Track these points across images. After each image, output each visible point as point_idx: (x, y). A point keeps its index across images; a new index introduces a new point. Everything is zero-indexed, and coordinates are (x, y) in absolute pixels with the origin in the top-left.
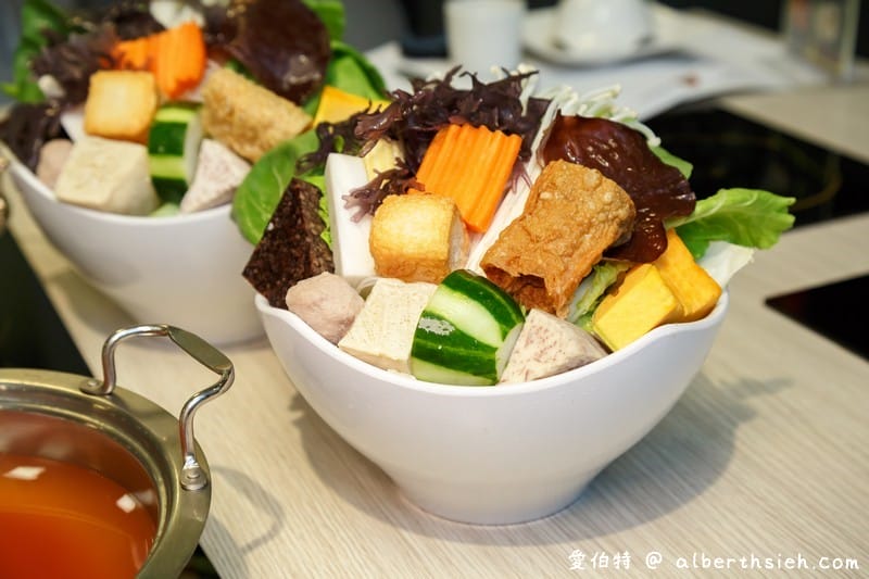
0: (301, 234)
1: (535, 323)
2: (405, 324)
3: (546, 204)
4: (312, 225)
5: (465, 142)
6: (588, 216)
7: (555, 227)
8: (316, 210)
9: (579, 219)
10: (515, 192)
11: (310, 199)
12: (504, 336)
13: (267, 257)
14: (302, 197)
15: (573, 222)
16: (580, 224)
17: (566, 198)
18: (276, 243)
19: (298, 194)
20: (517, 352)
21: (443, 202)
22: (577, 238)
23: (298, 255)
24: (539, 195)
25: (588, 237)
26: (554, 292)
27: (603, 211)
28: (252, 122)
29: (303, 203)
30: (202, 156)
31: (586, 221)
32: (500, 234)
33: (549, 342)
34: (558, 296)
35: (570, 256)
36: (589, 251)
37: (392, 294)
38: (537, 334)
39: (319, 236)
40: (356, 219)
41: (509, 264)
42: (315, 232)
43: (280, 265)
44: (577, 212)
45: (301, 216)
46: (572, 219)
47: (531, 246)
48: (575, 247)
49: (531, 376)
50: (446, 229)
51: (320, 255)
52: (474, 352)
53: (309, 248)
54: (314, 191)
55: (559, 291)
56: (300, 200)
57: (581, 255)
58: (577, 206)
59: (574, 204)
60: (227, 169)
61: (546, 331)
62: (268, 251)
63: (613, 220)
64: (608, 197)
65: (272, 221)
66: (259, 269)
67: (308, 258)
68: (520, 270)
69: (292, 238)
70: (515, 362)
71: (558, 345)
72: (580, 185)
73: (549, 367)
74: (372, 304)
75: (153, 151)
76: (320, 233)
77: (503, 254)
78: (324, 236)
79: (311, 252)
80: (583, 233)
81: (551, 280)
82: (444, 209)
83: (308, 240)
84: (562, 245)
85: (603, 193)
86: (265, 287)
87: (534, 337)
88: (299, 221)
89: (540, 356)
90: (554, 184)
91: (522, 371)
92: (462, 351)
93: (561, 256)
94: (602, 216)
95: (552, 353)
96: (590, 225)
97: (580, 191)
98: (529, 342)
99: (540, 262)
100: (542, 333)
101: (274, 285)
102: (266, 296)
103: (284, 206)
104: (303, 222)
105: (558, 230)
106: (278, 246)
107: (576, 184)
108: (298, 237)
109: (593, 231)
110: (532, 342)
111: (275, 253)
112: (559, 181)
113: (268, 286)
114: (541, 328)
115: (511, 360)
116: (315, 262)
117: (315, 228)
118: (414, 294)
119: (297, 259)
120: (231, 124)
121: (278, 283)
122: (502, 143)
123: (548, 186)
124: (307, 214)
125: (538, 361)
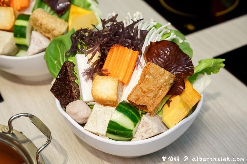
0: (69, 82)
1: (145, 120)
2: (104, 121)
3: (147, 79)
4: (72, 78)
5: (121, 52)
6: (161, 84)
7: (150, 89)
8: (73, 72)
9: (158, 86)
10: (137, 69)
11: (71, 69)
12: (135, 126)
13: (58, 86)
14: (68, 69)
15: (156, 87)
16: (158, 87)
17: (154, 78)
18: (61, 83)
19: (67, 68)
20: (139, 129)
21: (115, 79)
22: (157, 92)
23: (68, 88)
24: (145, 76)
25: (161, 91)
26: (150, 111)
27: (165, 82)
28: (48, 28)
29: (69, 71)
30: (32, 37)
31: (160, 86)
32: (133, 89)
33: (149, 128)
34: (151, 112)
35: (155, 98)
36: (161, 96)
37: (100, 111)
38: (145, 124)
39: (74, 81)
40: (86, 80)
41: (136, 101)
42: (73, 81)
43: (63, 90)
44: (157, 83)
45: (68, 75)
46: (156, 85)
47: (143, 94)
48: (156, 95)
49: (143, 138)
50: (116, 90)
51: (75, 88)
52: (126, 132)
53: (71, 87)
54: (72, 65)
55: (152, 110)
56: (68, 70)
57: (158, 97)
58: (157, 81)
59: (156, 80)
60: (41, 42)
61: (148, 124)
62: (58, 84)
63: (168, 84)
64: (167, 78)
65: (59, 75)
66: (56, 90)
67: (71, 90)
68: (139, 103)
69: (66, 83)
70: (138, 132)
71: (152, 129)
72: (158, 73)
73: (149, 136)
74: (93, 113)
75: (15, 36)
76: (74, 80)
77: (134, 97)
78: (76, 81)
79: (72, 89)
80: (159, 90)
81: (149, 107)
82: (115, 82)
83: (71, 84)
84: (152, 94)
85: (166, 76)
86: (58, 96)
87: (144, 125)
88: (68, 77)
89: (146, 132)
90: (150, 73)
91: (141, 135)
92: (122, 132)
93: (152, 98)
94: (165, 84)
95: (150, 131)
96: (162, 87)
97: (158, 76)
98: (143, 126)
99: (146, 100)
100: (146, 124)
101: (61, 97)
102: (59, 100)
103: (63, 71)
104: (69, 78)
105: (151, 90)
106: (61, 84)
107: (157, 73)
108: (68, 82)
109: (162, 88)
110: (144, 126)
111: (61, 86)
112: (152, 72)
113: (59, 96)
114: (146, 122)
115: (137, 131)
116: (74, 92)
117: (73, 79)
118: (107, 111)
119: (68, 90)
120: (41, 28)
121: (62, 96)
122: (133, 53)
123: (148, 73)
124: (70, 74)
125: (146, 133)
